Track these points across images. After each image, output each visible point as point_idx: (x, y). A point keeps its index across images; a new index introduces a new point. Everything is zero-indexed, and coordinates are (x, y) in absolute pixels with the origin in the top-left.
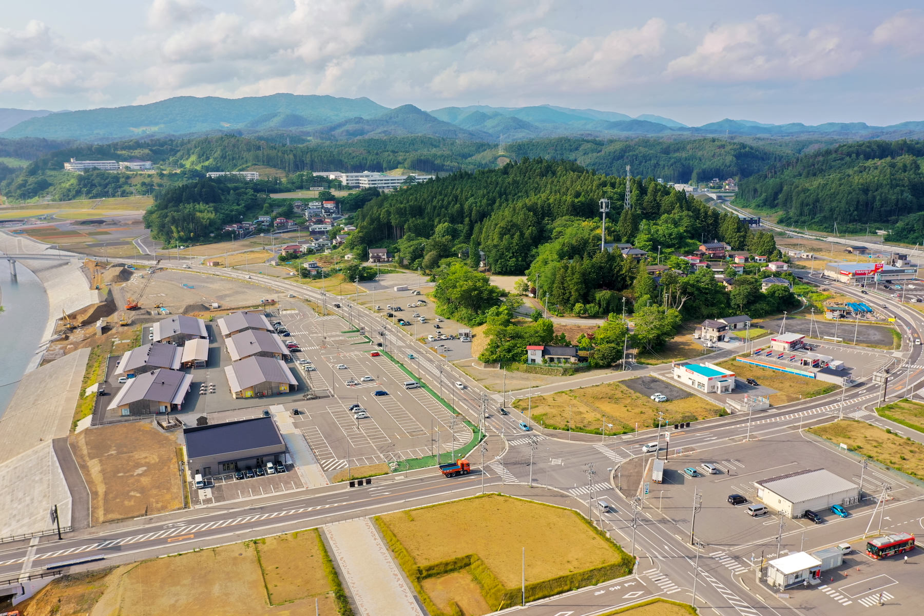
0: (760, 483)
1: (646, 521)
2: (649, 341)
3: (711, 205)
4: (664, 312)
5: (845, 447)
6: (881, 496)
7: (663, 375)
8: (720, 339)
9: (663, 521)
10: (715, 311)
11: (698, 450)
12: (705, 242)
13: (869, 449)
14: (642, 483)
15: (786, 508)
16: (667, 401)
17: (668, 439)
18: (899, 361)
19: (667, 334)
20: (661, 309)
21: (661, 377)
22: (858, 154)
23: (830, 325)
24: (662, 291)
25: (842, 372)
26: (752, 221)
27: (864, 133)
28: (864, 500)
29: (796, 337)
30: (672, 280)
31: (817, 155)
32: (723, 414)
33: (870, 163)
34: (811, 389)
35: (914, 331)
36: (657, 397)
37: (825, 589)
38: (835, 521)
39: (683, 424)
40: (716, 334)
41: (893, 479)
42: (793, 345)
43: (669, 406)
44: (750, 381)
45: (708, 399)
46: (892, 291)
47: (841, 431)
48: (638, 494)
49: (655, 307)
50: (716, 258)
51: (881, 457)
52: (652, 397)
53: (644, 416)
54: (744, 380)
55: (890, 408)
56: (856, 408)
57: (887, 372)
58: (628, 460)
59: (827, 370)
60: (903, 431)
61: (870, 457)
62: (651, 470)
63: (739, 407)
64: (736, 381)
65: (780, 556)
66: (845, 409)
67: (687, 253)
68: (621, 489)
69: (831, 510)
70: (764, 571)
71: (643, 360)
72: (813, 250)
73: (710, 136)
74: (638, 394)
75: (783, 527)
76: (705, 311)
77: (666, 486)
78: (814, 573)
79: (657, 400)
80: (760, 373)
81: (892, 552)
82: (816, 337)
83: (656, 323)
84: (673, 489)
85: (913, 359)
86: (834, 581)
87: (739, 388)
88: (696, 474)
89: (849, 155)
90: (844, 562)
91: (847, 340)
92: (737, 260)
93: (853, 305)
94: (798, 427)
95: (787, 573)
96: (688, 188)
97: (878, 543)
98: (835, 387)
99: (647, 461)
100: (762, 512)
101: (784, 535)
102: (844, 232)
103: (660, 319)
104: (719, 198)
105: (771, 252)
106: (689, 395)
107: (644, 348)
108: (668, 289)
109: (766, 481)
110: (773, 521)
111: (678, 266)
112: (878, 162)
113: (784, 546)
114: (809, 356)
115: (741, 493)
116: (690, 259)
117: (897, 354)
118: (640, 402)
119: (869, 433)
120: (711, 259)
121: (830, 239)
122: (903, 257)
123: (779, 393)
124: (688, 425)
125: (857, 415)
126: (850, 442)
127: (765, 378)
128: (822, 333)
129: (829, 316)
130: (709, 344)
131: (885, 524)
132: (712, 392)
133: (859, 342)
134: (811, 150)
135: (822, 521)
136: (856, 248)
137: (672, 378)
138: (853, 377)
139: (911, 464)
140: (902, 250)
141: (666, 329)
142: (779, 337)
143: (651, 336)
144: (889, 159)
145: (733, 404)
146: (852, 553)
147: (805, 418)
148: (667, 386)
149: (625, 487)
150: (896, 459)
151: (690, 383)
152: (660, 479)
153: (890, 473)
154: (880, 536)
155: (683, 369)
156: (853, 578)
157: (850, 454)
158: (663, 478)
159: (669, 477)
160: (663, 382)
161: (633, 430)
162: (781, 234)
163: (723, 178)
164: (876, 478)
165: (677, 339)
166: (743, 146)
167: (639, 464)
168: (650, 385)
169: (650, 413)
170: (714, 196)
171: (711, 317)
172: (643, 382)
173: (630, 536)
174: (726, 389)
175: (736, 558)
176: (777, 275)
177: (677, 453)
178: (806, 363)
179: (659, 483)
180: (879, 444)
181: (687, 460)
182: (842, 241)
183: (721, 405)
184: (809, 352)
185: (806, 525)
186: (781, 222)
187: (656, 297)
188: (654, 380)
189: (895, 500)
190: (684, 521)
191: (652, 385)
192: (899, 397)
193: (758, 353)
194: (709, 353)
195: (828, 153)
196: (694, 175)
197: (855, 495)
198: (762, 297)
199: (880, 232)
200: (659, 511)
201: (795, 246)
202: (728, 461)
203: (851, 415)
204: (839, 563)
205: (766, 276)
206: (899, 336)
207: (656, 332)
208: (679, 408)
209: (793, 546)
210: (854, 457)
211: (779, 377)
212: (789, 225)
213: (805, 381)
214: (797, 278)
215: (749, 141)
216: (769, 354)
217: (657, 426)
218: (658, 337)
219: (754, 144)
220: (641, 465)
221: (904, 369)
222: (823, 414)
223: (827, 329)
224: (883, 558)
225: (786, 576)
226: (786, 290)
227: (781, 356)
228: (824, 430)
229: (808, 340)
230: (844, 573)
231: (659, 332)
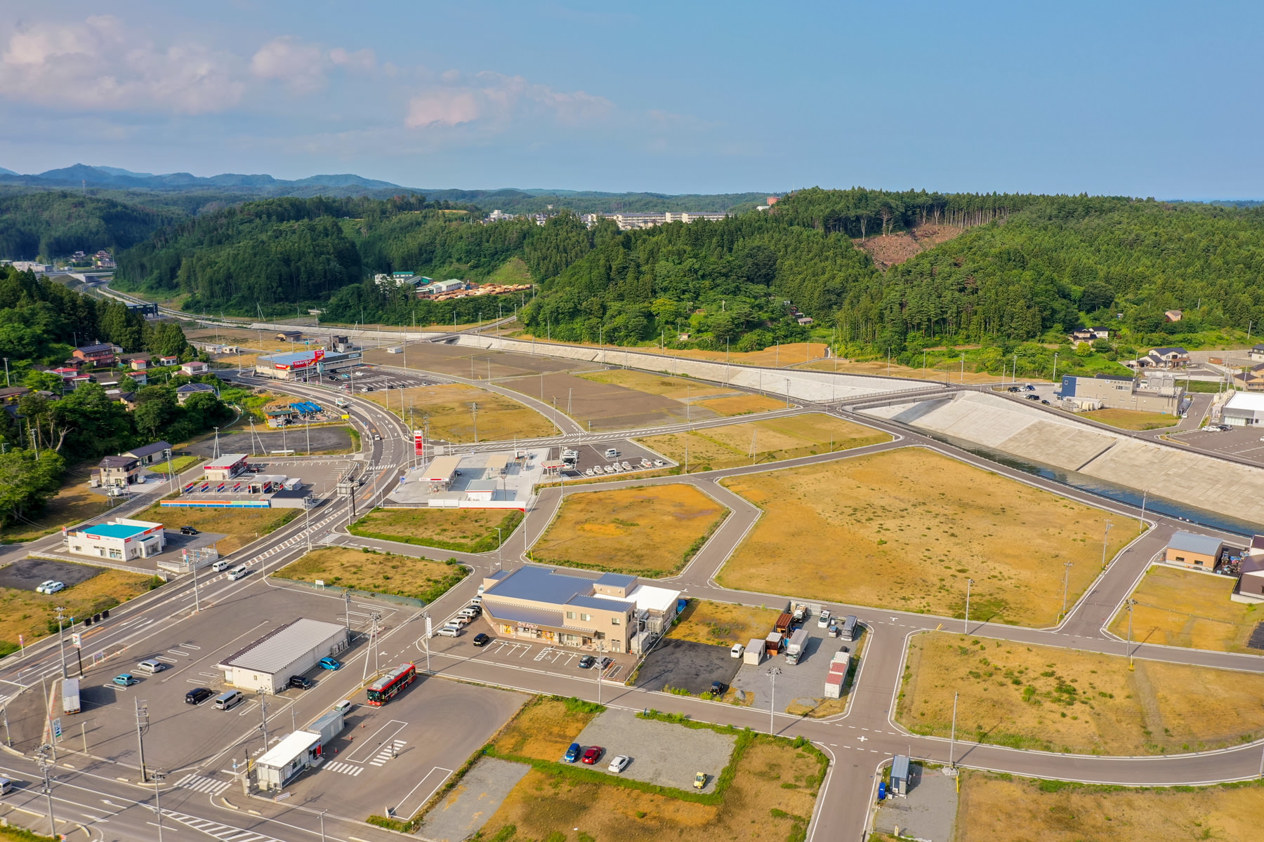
0: (226, 662)
1: (66, 776)
2: (17, 506)
3: (81, 292)
4: (33, 458)
5: (322, 583)
6: (372, 630)
7: (51, 552)
8: (131, 481)
9: (94, 766)
10: (116, 442)
11: (128, 645)
12: (80, 345)
13: (349, 578)
14: (47, 722)
15: (264, 683)
16: (65, 588)
17: (78, 644)
18: (362, 464)
19: (46, 489)
20: (27, 453)
21: (47, 556)
22: (269, 216)
23: (275, 435)
24: (23, 426)
25: (301, 491)
26: (146, 310)
27: (270, 187)
28: (354, 640)
29: (235, 458)
30: (37, 408)
31: (217, 216)
32: (155, 585)
33: (284, 226)
34: (268, 521)
35: (371, 426)
36: (46, 588)
37: (332, 766)
38: (325, 679)
39: (99, 614)
40: (123, 475)
41: (381, 605)
42: (235, 469)
43: (71, 595)
44: (185, 531)
45: (129, 569)
46: (339, 382)
47: (313, 566)
48: (44, 741)
49: (16, 453)
50: (104, 367)
51: (363, 584)
52: (39, 589)
53: (30, 622)
54: (177, 531)
55: (362, 522)
56: (325, 531)
57: (352, 480)
58: (16, 695)
59: (283, 494)
60: (380, 546)
61: (351, 587)
62: (58, 698)
63: (177, 570)
64: (166, 535)
65: (269, 748)
66: (312, 536)
67: (54, 365)
68: (12, 745)
69: (319, 667)
70: (252, 776)
71: (11, 537)
72: (236, 341)
73: (58, 189)
74: (13, 591)
75: (268, 709)
76: (100, 445)
77: (88, 713)
78: (314, 752)
79: (48, 591)
80: (197, 516)
81: (395, 691)
82: (261, 453)
83: (24, 476)
84: (101, 715)
85: (377, 459)
86: (338, 752)
87: (172, 543)
88: (131, 681)
89: (259, 215)
90: (346, 724)
91: (300, 451)
92: (134, 366)
93: (298, 405)
94: (261, 575)
95: (281, 766)
96: (38, 267)
97: (378, 686)
98: (296, 512)
99: (49, 687)
100: (237, 700)
101: (269, 719)
102: (270, 316)
103: (29, 469)
104: (90, 279)
105: (181, 350)
106: (98, 571)
107: (10, 517)
108: (33, 422)
109: (233, 658)
110: (254, 704)
111: (43, 384)
112: (296, 225)
113: (271, 734)
114: (258, 480)
115: (201, 684)
116: (60, 372)
117: (359, 457)
118: (19, 602)
119: (346, 559)
120: (93, 369)
121: (255, 325)
122: (343, 340)
123: (228, 537)
124: (106, 615)
125: (328, 541)
126: (326, 575)
127: (205, 521)
128: (267, 447)
129: (272, 424)
130: (116, 491)
131: (383, 661)
132: (134, 559)
133: (313, 450)
134: (210, 209)
135: (312, 684)
136: (288, 334)
137: (67, 553)
138: (315, 495)
139: (394, 584)
140: (341, 332)
141: (41, 483)
142: (214, 463)
143: (18, 498)
144: (306, 220)
145: (167, 567)
146: (353, 709)
147: (267, 561)
148: (61, 566)
149: (19, 738)
150: (380, 581)
151: (97, 553)
152: (77, 706)
153: (376, 599)
154: (379, 677)
155: (81, 535)
156: (360, 739)
157: (329, 590)
158: (82, 704)
159: (91, 698)
160: (52, 562)
161: (15, 648)
162: (191, 325)
163: (90, 250)
164: (363, 610)
165: (64, 494)
166: (113, 204)
167: (36, 698)
168: (32, 572)
169: (40, 614)
170: (81, 277)
171: (111, 452)
172: (18, 569)
173: (44, 809)
174: (153, 550)
175: (212, 774)
176: (195, 379)
177: (97, 659)
178: (255, 490)
179: (76, 712)
180: (358, 569)
181: (114, 666)
182: (271, 326)
183: (150, 574)
184: (257, 476)
185: (294, 696)
186: (187, 307)
187: (15, 436)
188: (37, 563)
189: (387, 629)
190: (127, 753)
191: (35, 571)
192: (369, 507)
193: (189, 490)
194: (118, 505)
195: (231, 213)
196: (42, 246)
197: (343, 638)
198: (181, 413)
199: (314, 312)
200: (85, 754)
201: (211, 338)
202: (176, 647)
203: (321, 543)
204: (341, 727)
205: (181, 382)
206: (357, 435)
207: (25, 491)
208: (86, 594)
209: (282, 729)
210: (334, 593)
211: (223, 515)
212: (198, 311)
213: (258, 513)
214: (224, 379)
215: (121, 199)
216: (205, 488)
217: (57, 630)
218: (31, 496)
219: (129, 202)
220: (41, 697)
221: (369, 473)
222: (288, 550)
223: (273, 441)
224: (387, 702)
225: (282, 770)
226: (211, 398)
227: (221, 487)
228: (293, 569)
229: (252, 460)
230: (348, 737)
231: (29, 489)
